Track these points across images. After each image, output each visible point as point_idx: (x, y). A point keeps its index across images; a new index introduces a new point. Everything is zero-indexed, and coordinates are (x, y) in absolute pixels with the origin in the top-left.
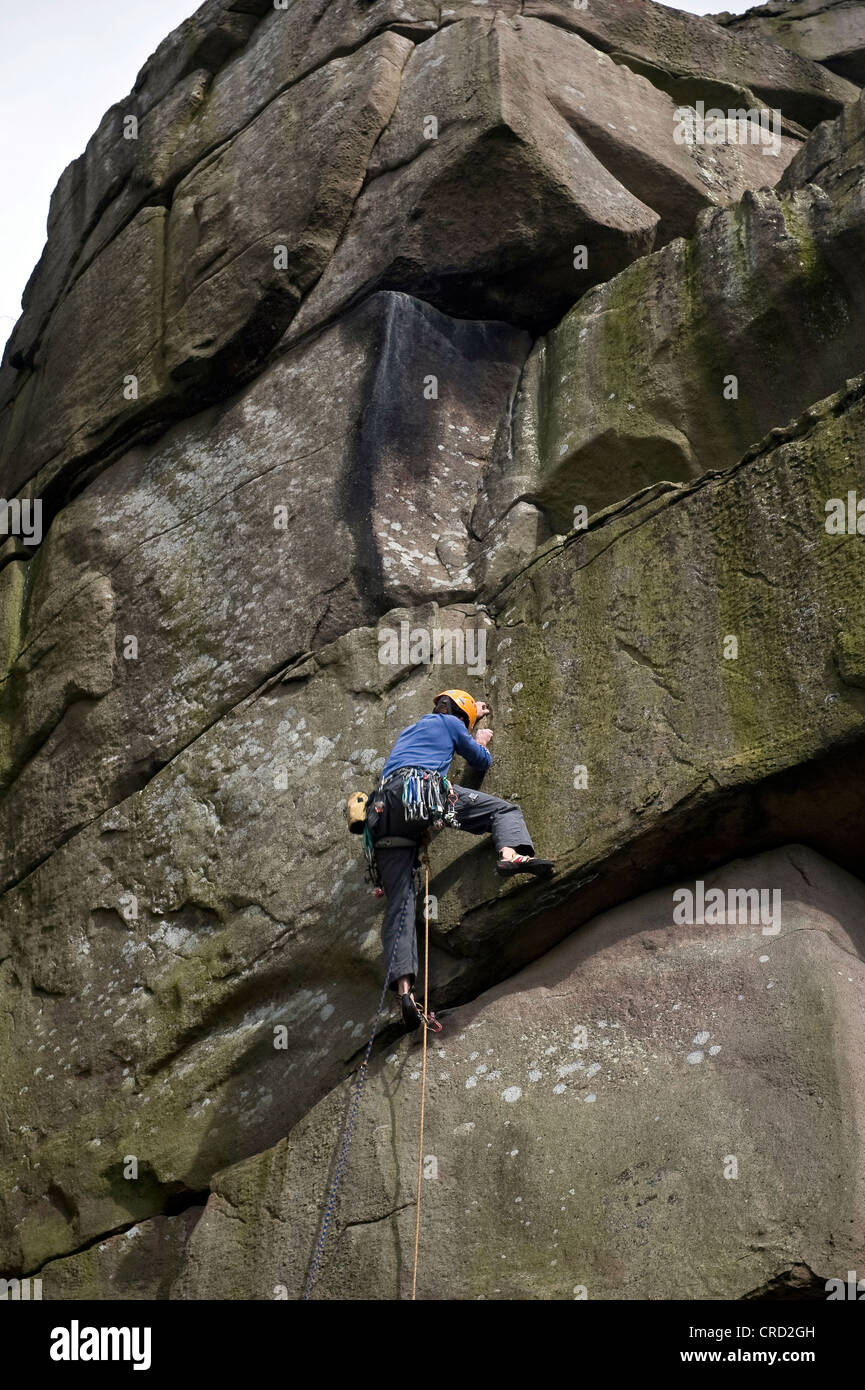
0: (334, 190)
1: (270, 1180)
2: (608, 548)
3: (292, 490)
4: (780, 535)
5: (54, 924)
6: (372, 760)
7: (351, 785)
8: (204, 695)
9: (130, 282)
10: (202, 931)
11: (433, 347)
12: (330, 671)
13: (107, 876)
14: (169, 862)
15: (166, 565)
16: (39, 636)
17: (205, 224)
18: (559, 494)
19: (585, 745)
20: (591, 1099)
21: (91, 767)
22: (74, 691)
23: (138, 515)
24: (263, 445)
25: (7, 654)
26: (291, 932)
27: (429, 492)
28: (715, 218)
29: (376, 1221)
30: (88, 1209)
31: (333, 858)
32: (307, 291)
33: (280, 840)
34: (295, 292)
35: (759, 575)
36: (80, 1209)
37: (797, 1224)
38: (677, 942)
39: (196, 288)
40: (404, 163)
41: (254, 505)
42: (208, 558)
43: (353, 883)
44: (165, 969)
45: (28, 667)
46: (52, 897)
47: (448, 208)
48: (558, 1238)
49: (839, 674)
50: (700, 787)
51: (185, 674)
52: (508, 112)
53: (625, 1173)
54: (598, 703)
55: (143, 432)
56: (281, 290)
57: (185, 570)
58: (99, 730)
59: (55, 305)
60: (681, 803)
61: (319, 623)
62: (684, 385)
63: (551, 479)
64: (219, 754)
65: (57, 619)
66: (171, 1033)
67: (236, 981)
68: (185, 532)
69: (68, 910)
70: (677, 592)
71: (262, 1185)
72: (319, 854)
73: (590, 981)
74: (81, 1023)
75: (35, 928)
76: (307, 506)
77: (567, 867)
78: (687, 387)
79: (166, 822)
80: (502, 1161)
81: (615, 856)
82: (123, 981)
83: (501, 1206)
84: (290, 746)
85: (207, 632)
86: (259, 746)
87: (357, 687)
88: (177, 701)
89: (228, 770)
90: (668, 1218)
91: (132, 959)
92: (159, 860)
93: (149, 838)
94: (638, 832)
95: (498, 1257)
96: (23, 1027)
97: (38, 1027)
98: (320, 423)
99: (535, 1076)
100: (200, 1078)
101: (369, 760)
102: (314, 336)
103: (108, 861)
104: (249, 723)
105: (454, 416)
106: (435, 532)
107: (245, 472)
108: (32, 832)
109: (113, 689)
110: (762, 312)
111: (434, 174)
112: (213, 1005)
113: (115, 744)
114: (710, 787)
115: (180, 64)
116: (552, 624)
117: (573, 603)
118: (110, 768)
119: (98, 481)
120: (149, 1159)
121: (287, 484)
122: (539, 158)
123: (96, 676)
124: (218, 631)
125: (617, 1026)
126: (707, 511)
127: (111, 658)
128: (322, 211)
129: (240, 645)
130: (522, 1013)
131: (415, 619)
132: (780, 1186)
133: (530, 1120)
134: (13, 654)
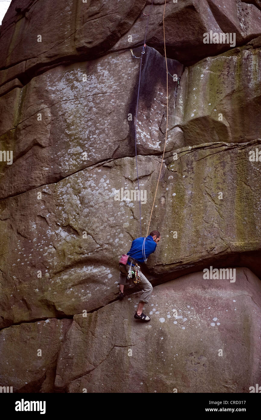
1: (92, 323)
2: (204, 158)
3: (112, 103)
4: (256, 175)
5: (25, 215)
7: (122, 208)
8: (78, 160)
9: (64, 8)
10: (72, 235)
12: (118, 167)
13: (43, 207)
14: (63, 210)
15: (69, 112)
16: (26, 120)
18: (189, 128)
19: (194, 222)
20: (184, 328)
21: (39, 168)
22: (36, 142)
23: (61, 90)
24: (103, 83)
25: (14, 120)
26: (101, 248)
27: (150, 113)
28: (248, 55)
29: (123, 347)
30: (34, 310)
31: (116, 230)
32: (123, 35)
33: (100, 217)
34: (119, 35)
35: (249, 185)
36: (32, 310)
37: (236, 382)
38: (211, 289)
39: (88, 21)
40: (159, 4)
41: (99, 103)
42: (83, 115)
43: (122, 241)
44: (60, 243)
45: (21, 129)
46: (25, 206)
47: (171, 25)
48: (172, 367)
50: (226, 250)
51: (72, 150)
53: (192, 353)
54: (198, 210)
55: (64, 62)
56: (115, 34)
57: (75, 116)
58: (43, 158)
60: (220, 253)
61: (116, 150)
62: (232, 109)
63: (188, 123)
64: (81, 181)
65: (32, 117)
66: (61, 265)
67: (83, 256)
68: (75, 103)
69: (30, 212)
70: (224, 182)
71: (89, 324)
72: (112, 227)
73: (186, 293)
74: (33, 250)
75: (18, 213)
76: (116, 110)
77: (186, 261)
78: (233, 110)
79: (63, 197)
80: (159, 340)
81: (200, 261)
82: (46, 242)
83: (157, 353)
84: (104, 188)
85: (81, 140)
86: (94, 183)
87: (126, 176)
88: (69, 158)
89: (84, 188)
90: (203, 370)
91: (50, 236)
92: (60, 208)
93: (58, 200)
94: (207, 257)
95: (156, 368)
96: (13, 244)
97: (19, 246)
98: (122, 83)
99: (169, 316)
100: (70, 282)
101: (128, 202)
102: (123, 51)
103: (44, 202)
104: (91, 175)
105: (160, 89)
106: (150, 126)
107: (96, 90)
108: (19, 182)
109: (48, 146)
110: (259, 95)
111: (169, 14)
112: (75, 261)
113: (48, 164)
114: (229, 250)
116: (186, 177)
117: (193, 173)
118: (46, 172)
119: (48, 72)
120: (54, 302)
121: (110, 101)
122: (200, 17)
123: (44, 141)
124: (85, 140)
125: (193, 308)
126: (236, 158)
127: (49, 135)
128: (132, 12)
129: (91, 148)
130: (167, 296)
131: (146, 160)
132: (232, 369)
133: (167, 330)
134: (16, 120)
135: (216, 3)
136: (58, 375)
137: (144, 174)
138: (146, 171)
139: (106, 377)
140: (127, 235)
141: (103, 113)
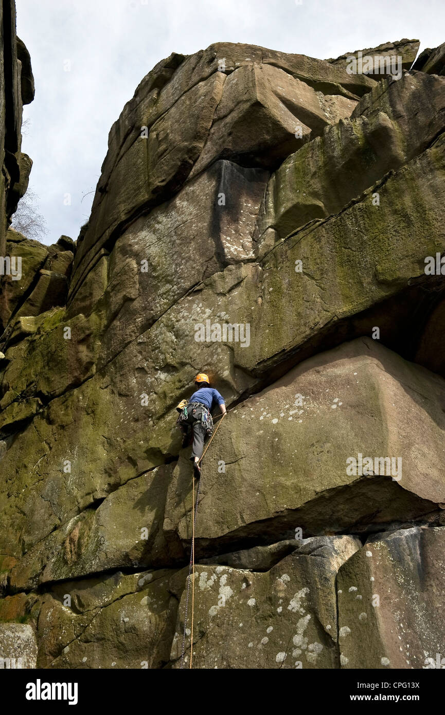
0: (202, 127)
2: (299, 242)
3: (193, 228)
4: (356, 234)
5: (124, 373)
6: (224, 316)
8: (168, 297)
9: (136, 162)
10: (172, 373)
11: (237, 178)
12: (209, 287)
13: (140, 357)
14: (160, 352)
15: (154, 255)
16: (113, 280)
17: (160, 141)
18: (281, 225)
19: (294, 307)
20: (301, 421)
21: (133, 322)
22: (126, 298)
23: (143, 239)
24: (183, 214)
27: (239, 226)
28: (330, 129)
30: (140, 463)
32: (195, 161)
34: (191, 162)
35: (349, 248)
36: (138, 464)
38: (327, 370)
39: (158, 162)
40: (225, 116)
41: (181, 234)
42: (167, 252)
43: (220, 356)
44: (160, 386)
45: (111, 291)
46: (123, 365)
47: (241, 131)
48: (292, 466)
49: (377, 280)
50: (332, 319)
51: (162, 290)
52: (259, 97)
53: (313, 444)
54: (298, 293)
55: (144, 211)
56: (187, 162)
57: (160, 256)
58: (135, 310)
59: (112, 170)
60: (326, 324)
61: (205, 272)
63: (279, 220)
64: (174, 316)
65: (119, 275)
66: (164, 407)
67: (184, 389)
68: (159, 244)
69: (128, 369)
70: (322, 255)
72: (209, 347)
73: (299, 383)
75: (118, 375)
76: (199, 233)
77: (290, 347)
78: (323, 187)
79: (158, 339)
80: (273, 443)
81: (305, 343)
82: (147, 391)
83: (273, 457)
84: (197, 312)
85: (168, 276)
86: (187, 313)
87: (218, 292)
88: (159, 299)
89: (177, 321)
90: (328, 458)
91: (150, 383)
92: (156, 351)
93: (153, 344)
94: (313, 335)
95: (273, 473)
96: (116, 407)
97: (121, 406)
98: (201, 205)
99: (282, 415)
102: (199, 176)
103: (140, 352)
104: (183, 306)
105: (246, 201)
106: (241, 239)
107: (177, 223)
108: (115, 344)
109: (139, 297)
110: (347, 160)
111: (236, 119)
112: (177, 397)
113: (141, 315)
114: (336, 319)
115: (149, 87)
116: (281, 268)
117: (288, 261)
118: (139, 322)
119: (130, 228)
120: (158, 446)
121: (192, 226)
122: (270, 112)
123: (133, 292)
124: (172, 276)
125: (308, 398)
126: (331, 228)
127: (137, 286)
128: (199, 134)
129: (179, 280)
130: (277, 395)
131: (236, 268)
132: (364, 446)
133: (281, 429)
134: (105, 287)
135: (288, 97)
136: (167, 518)
137: (236, 282)
138: (238, 278)
139: (218, 501)
140: (225, 347)
141: (186, 241)
